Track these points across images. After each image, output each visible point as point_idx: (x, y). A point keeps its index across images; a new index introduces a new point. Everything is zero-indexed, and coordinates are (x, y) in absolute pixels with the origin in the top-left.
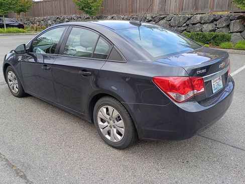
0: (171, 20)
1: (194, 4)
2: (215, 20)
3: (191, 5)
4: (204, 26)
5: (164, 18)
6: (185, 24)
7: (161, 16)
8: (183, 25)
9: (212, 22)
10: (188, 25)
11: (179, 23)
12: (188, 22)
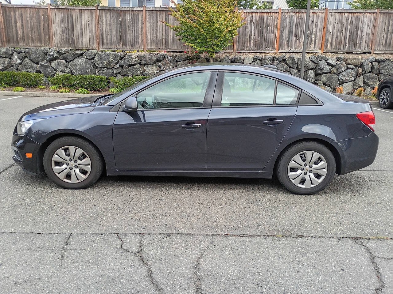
0: (93, 58)
1: (119, 37)
2: (158, 61)
3: (115, 39)
4: (145, 68)
5: (82, 54)
6: (118, 66)
7: (77, 52)
8: (116, 67)
9: (155, 63)
10: (122, 66)
11: (109, 63)
12: (122, 62)
